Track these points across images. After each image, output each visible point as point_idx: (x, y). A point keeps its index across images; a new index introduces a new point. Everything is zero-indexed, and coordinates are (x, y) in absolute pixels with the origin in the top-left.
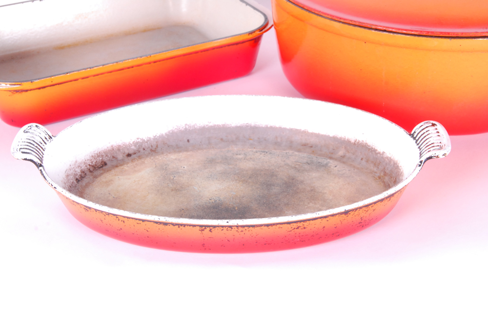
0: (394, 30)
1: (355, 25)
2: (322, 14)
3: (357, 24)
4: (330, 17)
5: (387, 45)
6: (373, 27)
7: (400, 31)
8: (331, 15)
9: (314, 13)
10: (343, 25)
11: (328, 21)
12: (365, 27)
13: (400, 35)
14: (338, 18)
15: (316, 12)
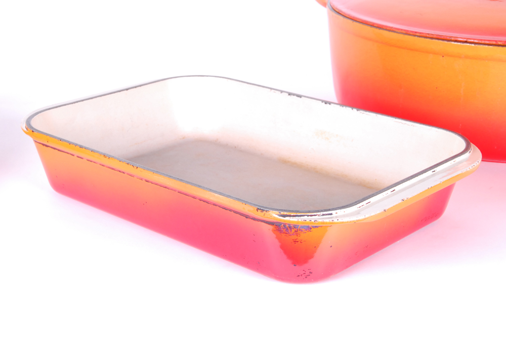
0: (476, 41)
1: (432, 38)
2: (394, 30)
3: (435, 36)
4: (404, 32)
5: (467, 57)
6: (453, 39)
7: (483, 42)
8: (405, 30)
9: (386, 30)
10: (419, 38)
11: (401, 36)
12: (443, 40)
13: (482, 46)
14: (413, 32)
15: (388, 29)
